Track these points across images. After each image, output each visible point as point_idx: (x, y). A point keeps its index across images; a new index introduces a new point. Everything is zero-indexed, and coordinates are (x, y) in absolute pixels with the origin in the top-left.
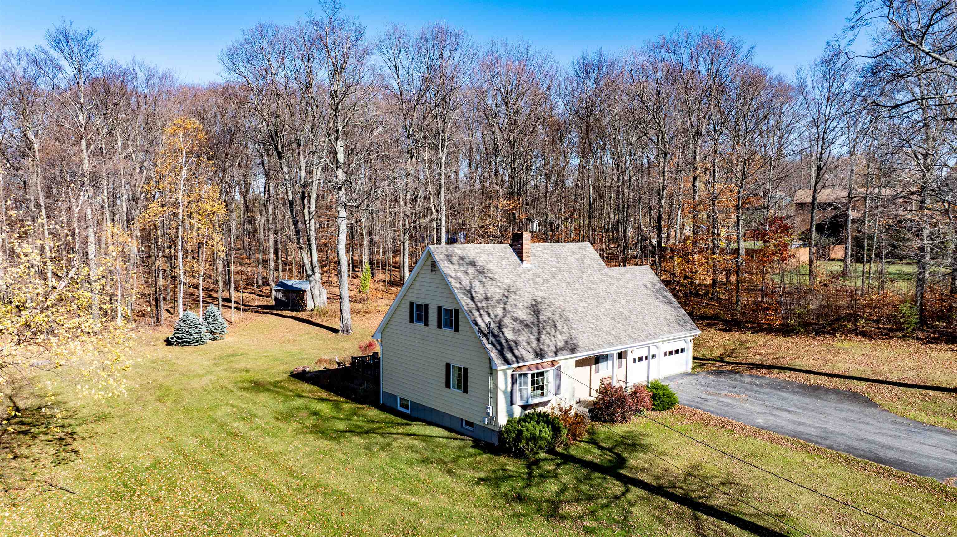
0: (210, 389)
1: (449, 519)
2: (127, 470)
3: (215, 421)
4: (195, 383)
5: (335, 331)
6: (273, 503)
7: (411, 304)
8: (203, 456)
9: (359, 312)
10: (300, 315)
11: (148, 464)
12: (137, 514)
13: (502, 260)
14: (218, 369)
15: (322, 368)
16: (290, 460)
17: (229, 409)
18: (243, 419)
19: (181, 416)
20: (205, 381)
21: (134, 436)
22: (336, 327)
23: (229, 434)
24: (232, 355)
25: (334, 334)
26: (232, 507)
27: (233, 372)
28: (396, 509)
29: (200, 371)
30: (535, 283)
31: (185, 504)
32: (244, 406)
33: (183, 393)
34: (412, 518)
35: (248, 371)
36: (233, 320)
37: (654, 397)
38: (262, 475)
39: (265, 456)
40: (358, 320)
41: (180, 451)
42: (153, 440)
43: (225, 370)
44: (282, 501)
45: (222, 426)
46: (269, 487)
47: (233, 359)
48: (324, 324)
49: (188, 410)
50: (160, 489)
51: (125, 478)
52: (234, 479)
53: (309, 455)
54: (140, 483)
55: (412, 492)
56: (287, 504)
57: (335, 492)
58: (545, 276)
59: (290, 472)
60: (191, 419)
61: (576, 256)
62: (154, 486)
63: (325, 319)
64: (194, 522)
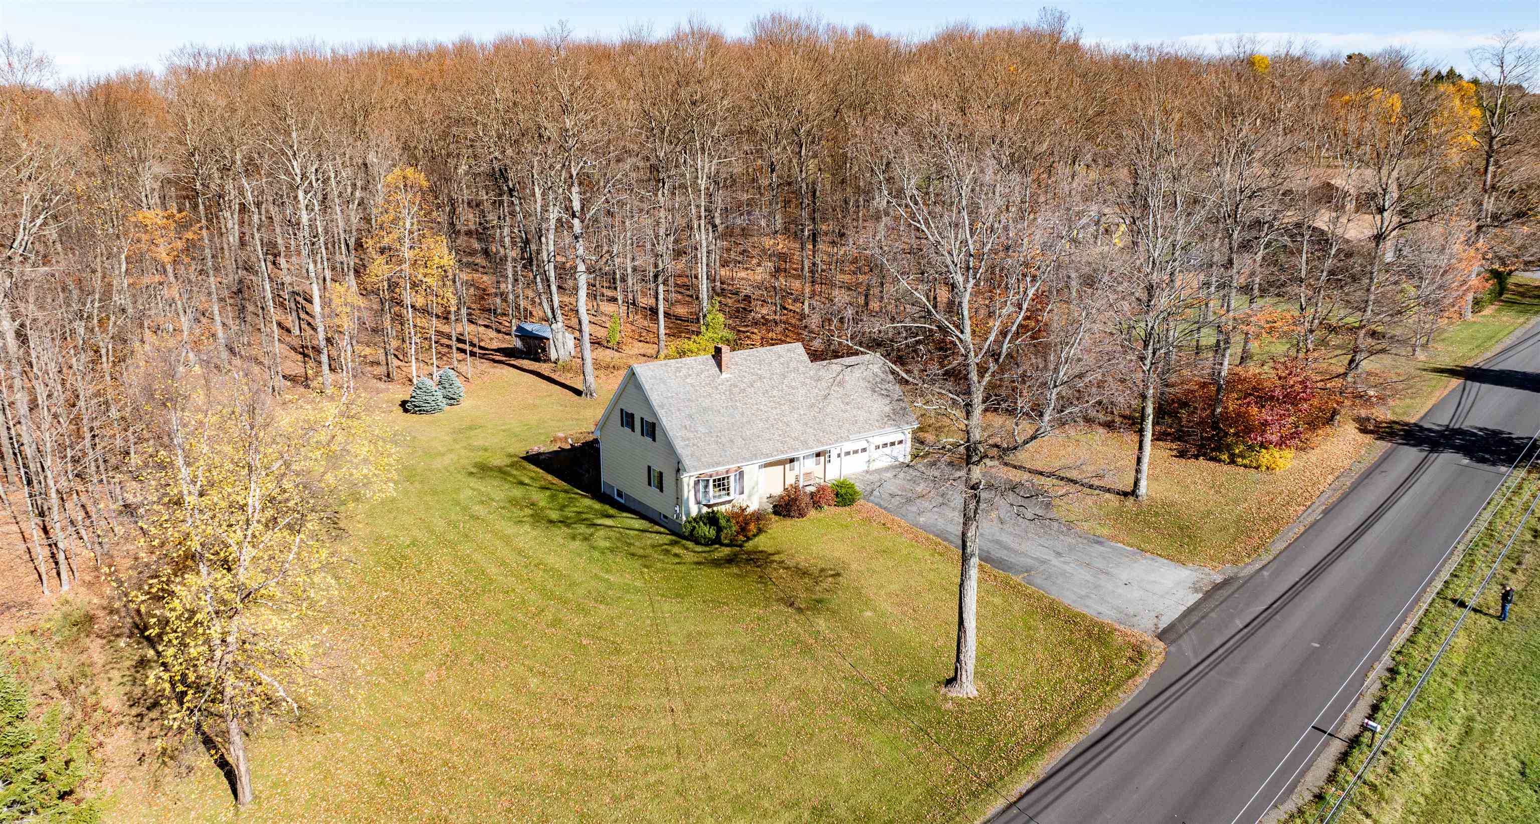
0: (452, 469)
1: (628, 592)
2: (392, 546)
3: (458, 504)
4: (438, 463)
5: (578, 393)
6: (506, 576)
7: (622, 410)
8: (451, 537)
9: (607, 368)
10: (544, 368)
11: (408, 542)
12: (406, 581)
13: (702, 372)
14: (458, 446)
15: (556, 449)
16: (520, 543)
17: (470, 493)
18: (482, 502)
19: (428, 498)
20: (447, 460)
21: (392, 516)
22: (580, 387)
23: (472, 517)
24: (470, 428)
25: (577, 397)
26: (476, 578)
27: (472, 451)
28: (593, 583)
29: (442, 450)
30: (731, 393)
31: (441, 575)
32: (483, 489)
33: (428, 473)
34: (602, 590)
35: (486, 450)
36: (469, 376)
37: (837, 495)
38: (498, 554)
39: (501, 538)
40: (604, 378)
41: (432, 532)
42: (408, 520)
43: (465, 448)
44: (512, 575)
45: (465, 509)
46: (503, 564)
47: (472, 433)
48: (568, 383)
49: (434, 492)
50: (421, 562)
51: (392, 553)
52: (476, 556)
53: (535, 538)
54: (404, 557)
55: (607, 572)
56: (517, 578)
57: (551, 569)
58: (743, 386)
59: (520, 552)
60: (438, 501)
61: (782, 360)
62: (415, 561)
63: (569, 375)
64: (448, 588)
